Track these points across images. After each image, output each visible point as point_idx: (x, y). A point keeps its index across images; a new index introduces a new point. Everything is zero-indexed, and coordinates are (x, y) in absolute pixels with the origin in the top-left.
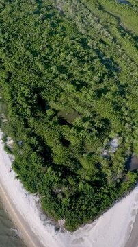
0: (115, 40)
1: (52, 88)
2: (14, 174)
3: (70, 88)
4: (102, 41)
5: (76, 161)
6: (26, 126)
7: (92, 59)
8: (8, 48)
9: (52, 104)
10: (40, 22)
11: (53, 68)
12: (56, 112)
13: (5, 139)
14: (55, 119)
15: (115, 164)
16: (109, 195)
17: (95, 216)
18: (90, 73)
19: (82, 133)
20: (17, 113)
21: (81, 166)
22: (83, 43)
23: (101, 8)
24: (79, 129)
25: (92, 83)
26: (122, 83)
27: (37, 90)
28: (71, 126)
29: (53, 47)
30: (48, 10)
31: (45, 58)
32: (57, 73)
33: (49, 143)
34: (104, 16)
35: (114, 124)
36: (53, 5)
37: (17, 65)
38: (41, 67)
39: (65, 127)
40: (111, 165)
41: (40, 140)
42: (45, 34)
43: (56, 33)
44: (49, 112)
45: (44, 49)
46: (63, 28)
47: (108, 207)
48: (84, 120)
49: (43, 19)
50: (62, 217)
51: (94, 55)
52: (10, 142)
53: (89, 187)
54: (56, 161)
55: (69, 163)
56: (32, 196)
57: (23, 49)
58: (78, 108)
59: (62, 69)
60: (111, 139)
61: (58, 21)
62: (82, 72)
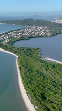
1: (47, 94)
3: (52, 93)
4: (60, 82)
6: (41, 103)
8: (31, 83)
9: (47, 98)
10: (39, 76)
11: (46, 88)
12: (49, 100)
13: (35, 107)
14: (50, 102)
18: (58, 89)
20: (37, 100)
22: (54, 82)
23: (58, 73)
24: (58, 104)
25: (59, 92)
27: (42, 94)
28: (55, 103)
29: (45, 83)
30: (41, 73)
31: (43, 86)
32: (48, 90)
33: (49, 108)
34: (59, 75)
37: (34, 87)
38: (42, 88)
39: (53, 104)
42: (42, 79)
43: (45, 79)
44: (47, 100)
45: (42, 83)
46: (47, 78)
48: (59, 102)
51: (58, 85)
52: (36, 108)
57: (35, 83)
58: (56, 99)
59: (49, 89)
61: (45, 76)
62: (55, 90)
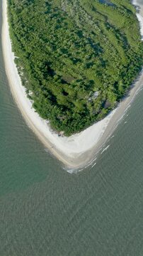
0: (102, 32)
1: (57, 63)
2: (34, 110)
3: (69, 62)
4: (93, 33)
5: (72, 103)
6: (41, 84)
7: (85, 45)
8: (27, 37)
9: (57, 72)
10: (50, 19)
11: (58, 50)
12: (60, 77)
13: (27, 92)
14: (60, 81)
15: (96, 104)
16: (90, 119)
17: (81, 129)
18: (83, 53)
19: (76, 88)
20: (35, 77)
21: (74, 106)
22: (80, 34)
23: (94, 9)
24: (74, 86)
25: (84, 59)
26: (104, 59)
27: (47, 64)
28: (69, 84)
29: (59, 36)
30: (55, 10)
31: (53, 44)
32: (61, 53)
33: (55, 94)
34: (95, 15)
35: (97, 83)
36: (59, 7)
37: (33, 48)
38: (50, 49)
39: (65, 85)
40: (93, 105)
41: (49, 92)
42: (53, 28)
43: (61, 27)
44: (55, 77)
45: (52, 38)
46: (66, 24)
47: (89, 125)
48: (78, 81)
49: (51, 18)
50: (62, 130)
51: (86, 42)
52: (31, 93)
53: (79, 115)
54: (59, 103)
55: (67, 104)
56: (45, 120)
57: (37, 38)
58: (74, 74)
59: (64, 51)
60: (94, 92)
61: (62, 19)
62: (78, 53)
